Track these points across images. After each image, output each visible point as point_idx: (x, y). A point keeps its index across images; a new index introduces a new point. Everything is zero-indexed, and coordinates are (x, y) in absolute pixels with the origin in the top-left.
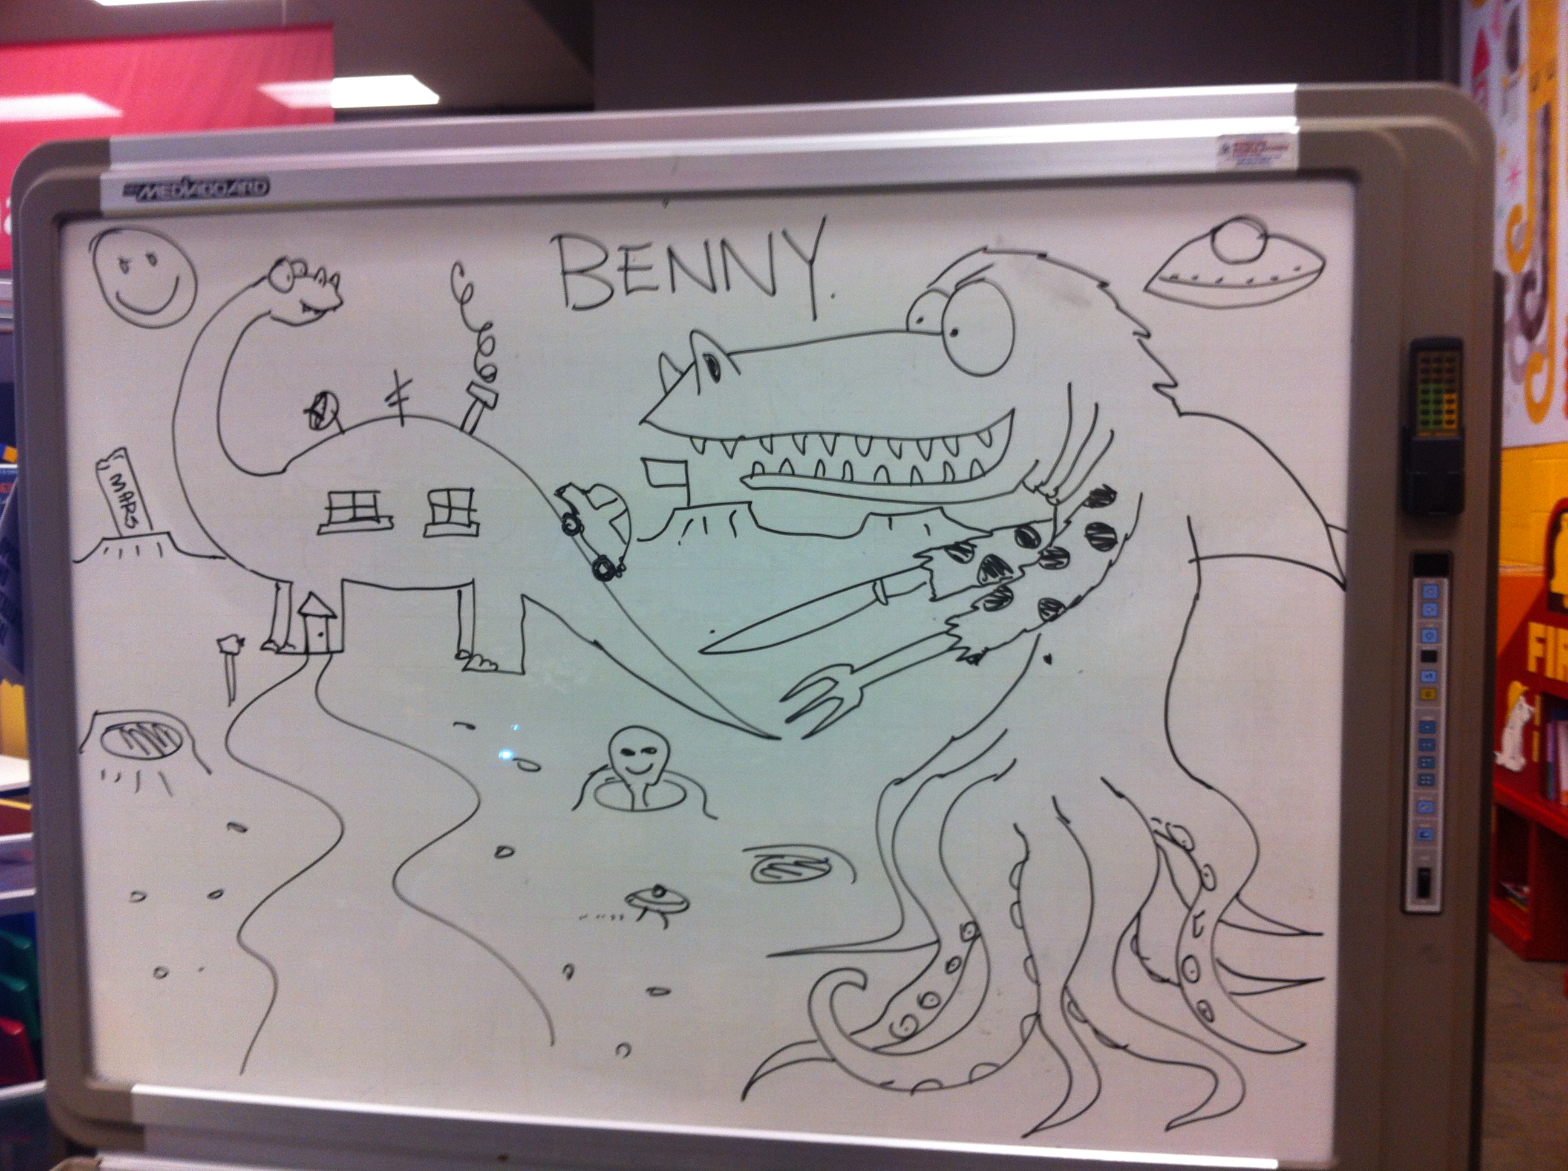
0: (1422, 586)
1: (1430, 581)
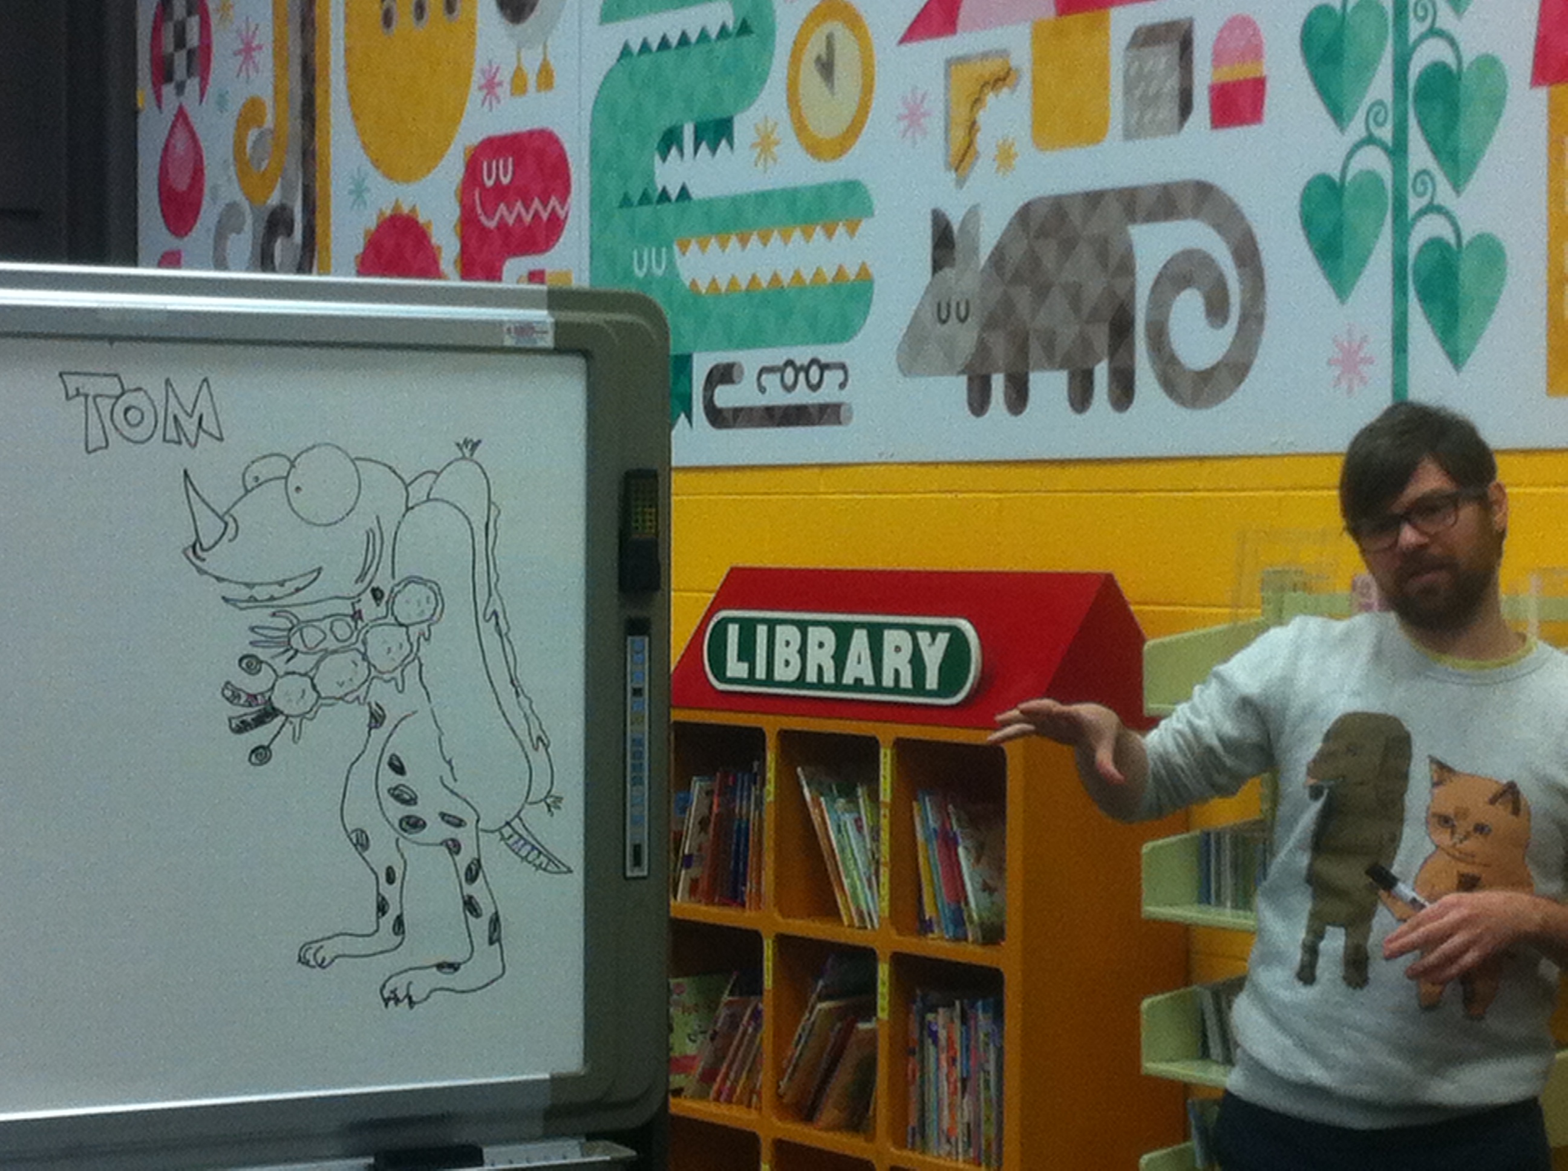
0: (633, 642)
1: (637, 638)
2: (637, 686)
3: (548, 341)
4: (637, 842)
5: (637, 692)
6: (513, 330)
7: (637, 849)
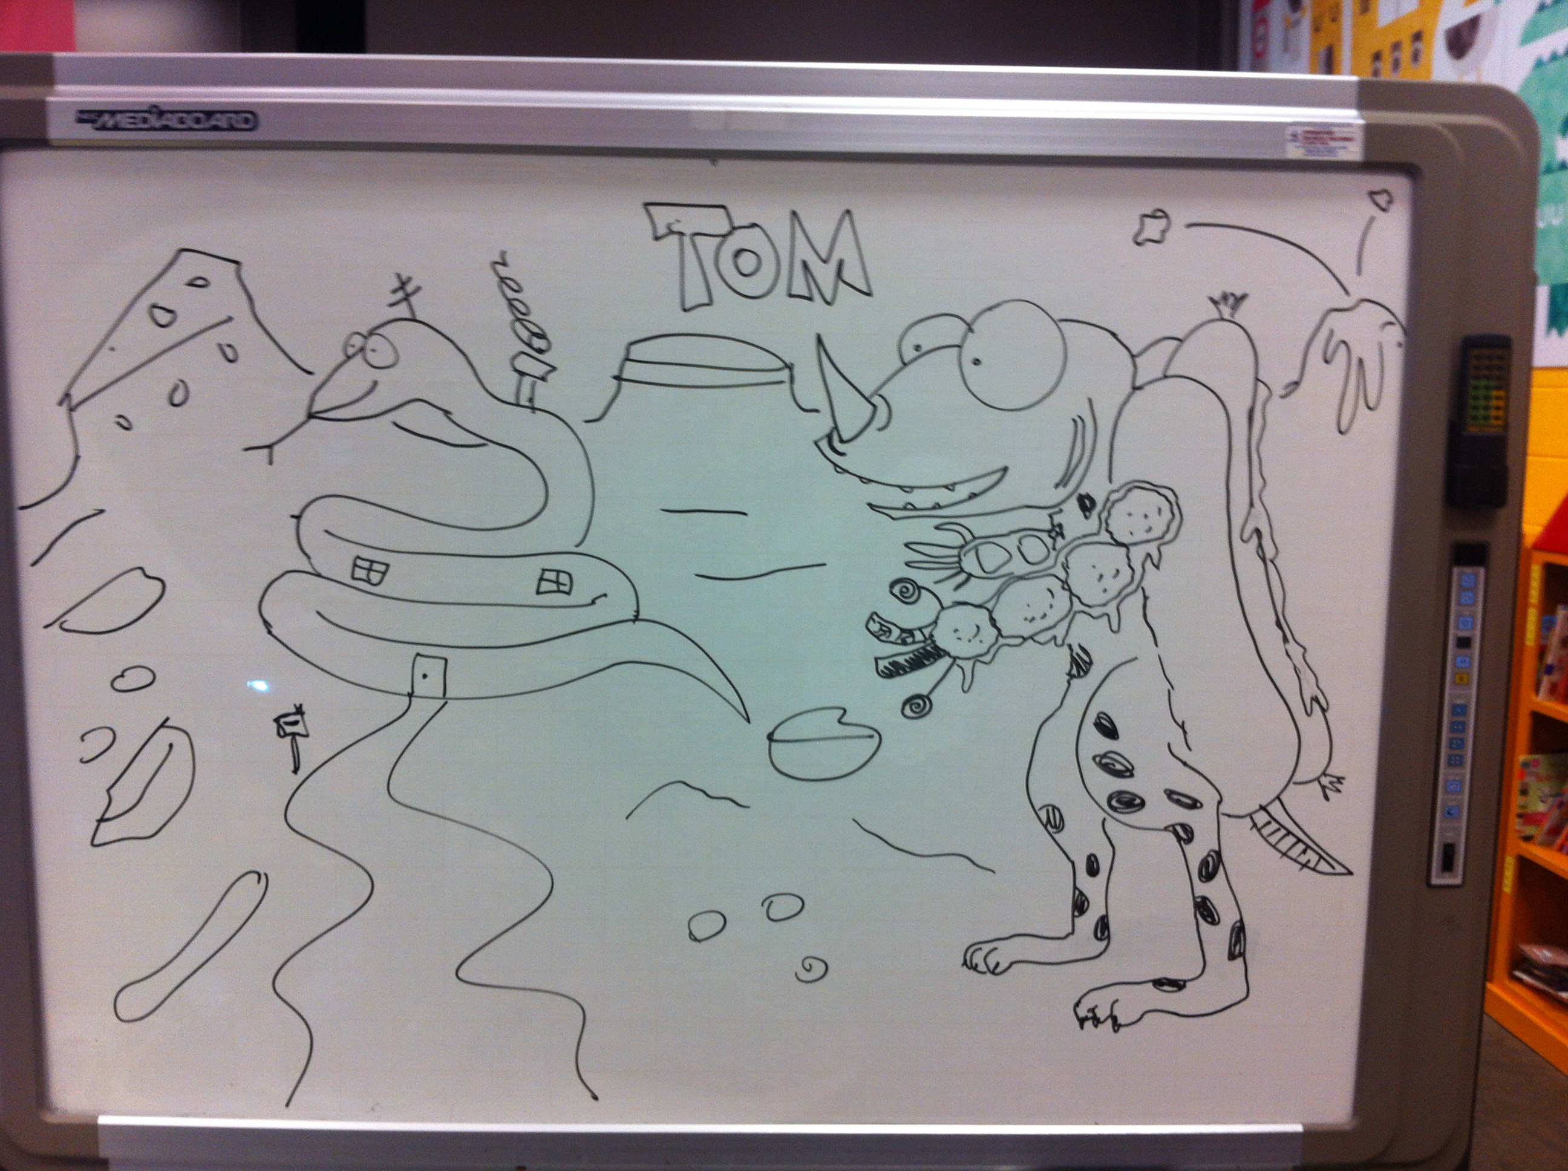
0: (1460, 574)
1: (1468, 570)
2: (1462, 634)
3: (1353, 152)
4: (1449, 841)
5: (1464, 643)
6: (1300, 137)
7: (1449, 851)
